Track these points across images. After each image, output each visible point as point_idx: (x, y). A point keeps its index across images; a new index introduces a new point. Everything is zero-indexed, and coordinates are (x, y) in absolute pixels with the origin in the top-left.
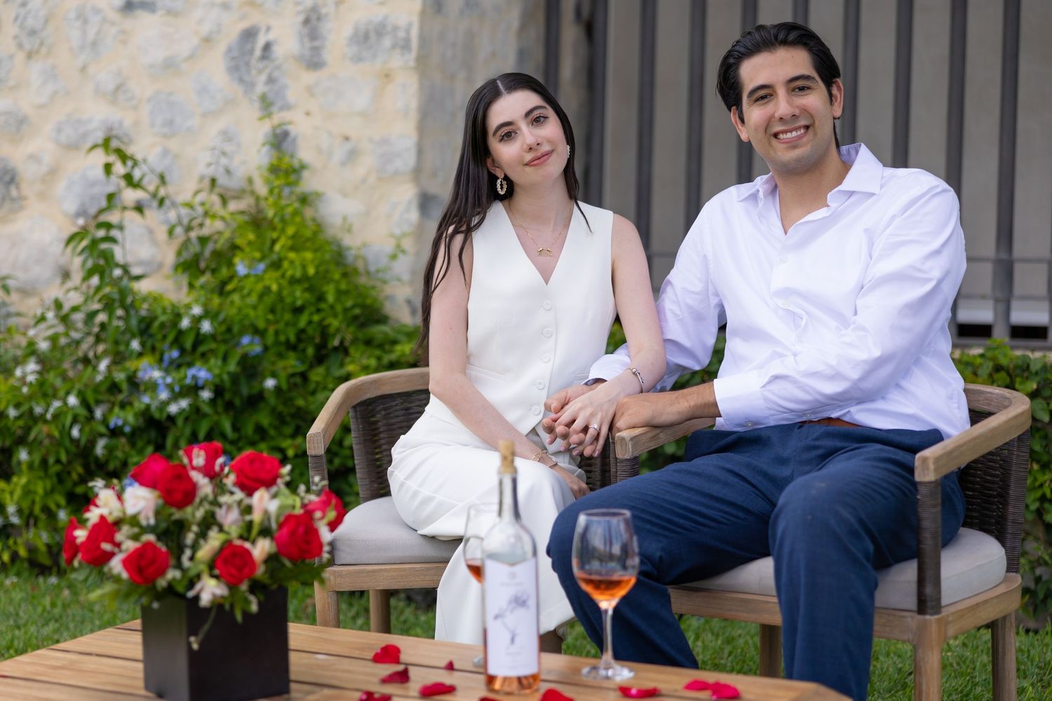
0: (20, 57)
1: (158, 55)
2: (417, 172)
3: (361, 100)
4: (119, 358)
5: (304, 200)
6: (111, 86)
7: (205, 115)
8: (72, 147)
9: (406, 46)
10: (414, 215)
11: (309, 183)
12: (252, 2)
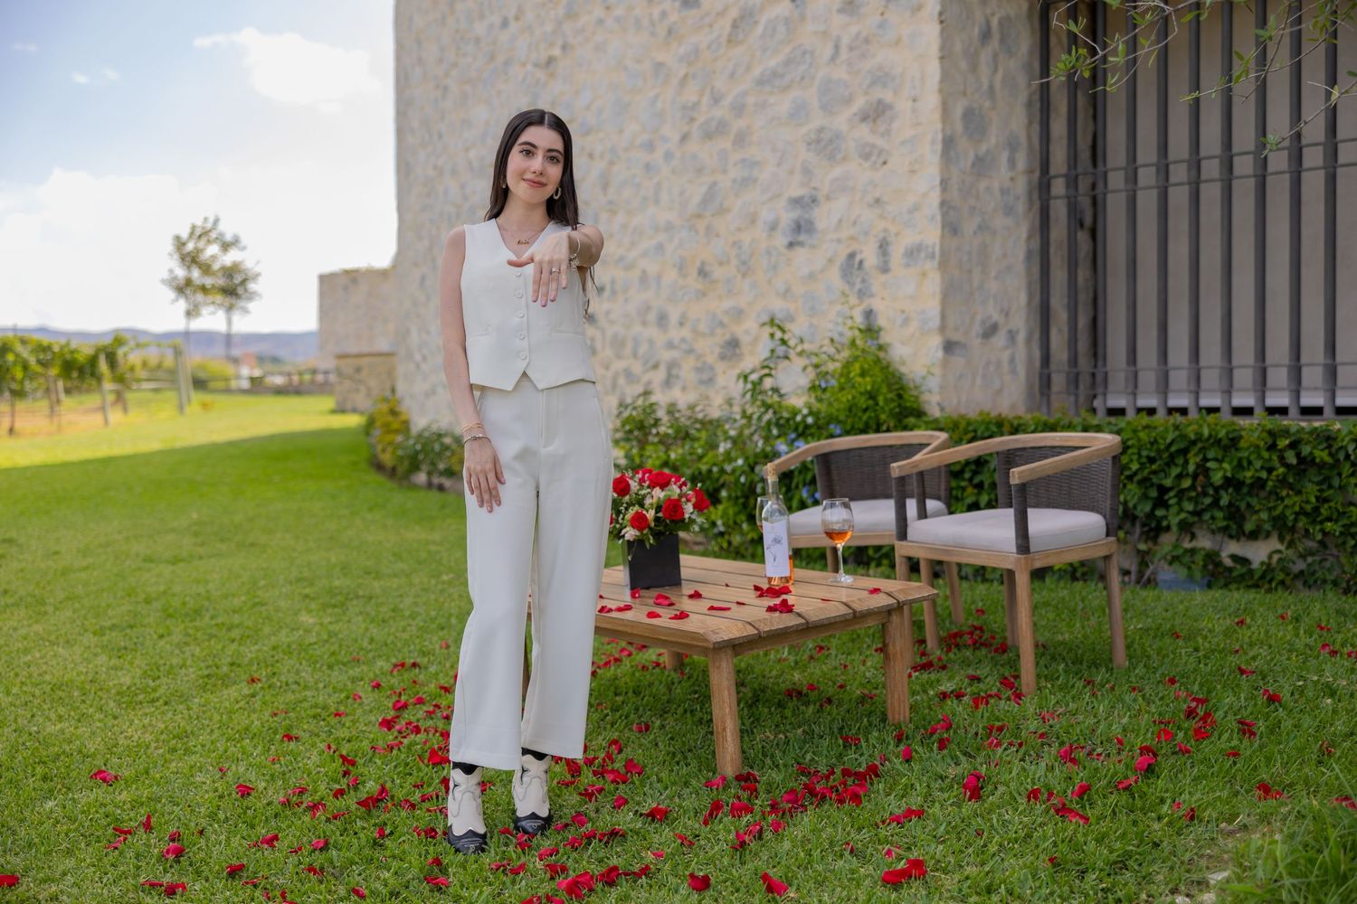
0: (739, 277)
1: (806, 271)
2: (943, 328)
3: (910, 289)
4: (767, 439)
5: (881, 348)
6: (783, 290)
7: (830, 303)
9: (932, 256)
10: (940, 354)
11: (885, 338)
12: (852, 238)
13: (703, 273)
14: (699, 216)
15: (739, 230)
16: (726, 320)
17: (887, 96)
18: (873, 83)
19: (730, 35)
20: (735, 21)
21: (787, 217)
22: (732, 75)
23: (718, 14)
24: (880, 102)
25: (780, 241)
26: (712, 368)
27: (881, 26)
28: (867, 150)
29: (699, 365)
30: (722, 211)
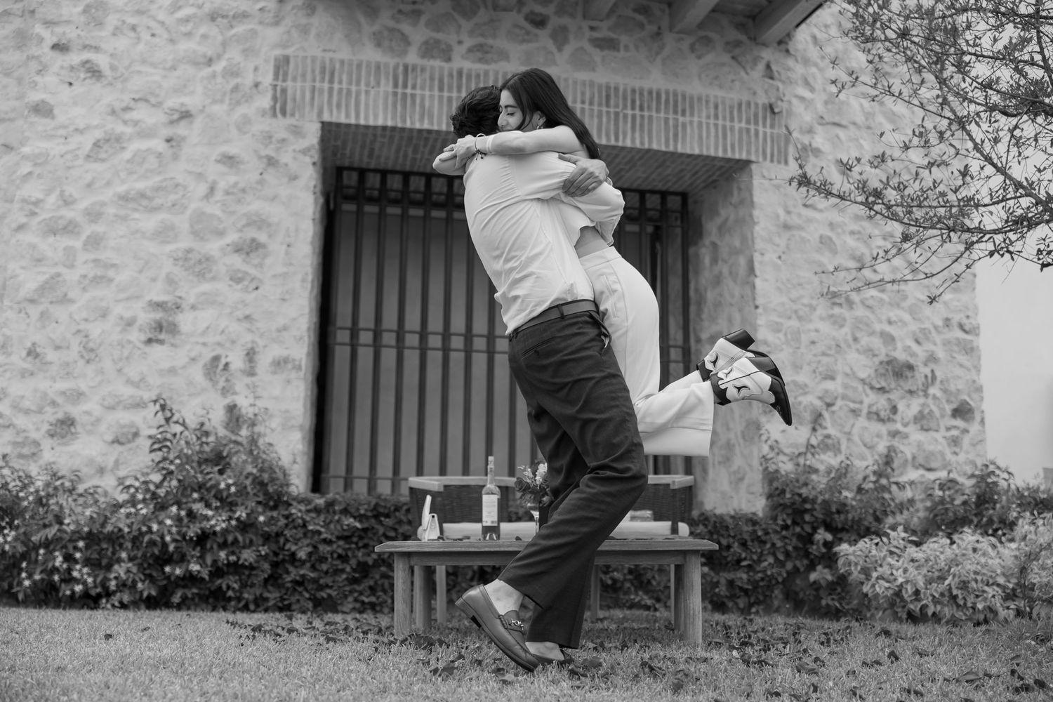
0: (81, 363)
1: (166, 365)
3: (277, 392)
6: (137, 379)
7: (190, 395)
8: (111, 408)
9: (299, 368)
10: (302, 446)
12: (219, 344)
13: (32, 353)
14: (32, 301)
15: (86, 320)
16: (60, 400)
17: (262, 237)
18: (248, 225)
19: (91, 150)
20: (99, 141)
21: (146, 317)
22: (89, 185)
23: (77, 130)
24: (253, 240)
25: (136, 336)
26: (36, 443)
27: (261, 182)
28: (240, 275)
29: (19, 440)
30: (65, 300)
